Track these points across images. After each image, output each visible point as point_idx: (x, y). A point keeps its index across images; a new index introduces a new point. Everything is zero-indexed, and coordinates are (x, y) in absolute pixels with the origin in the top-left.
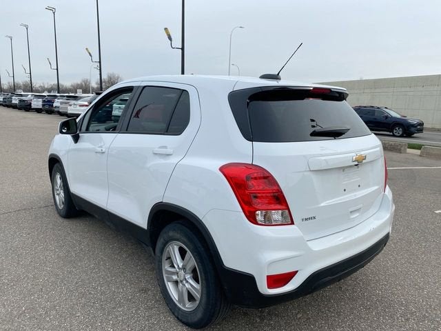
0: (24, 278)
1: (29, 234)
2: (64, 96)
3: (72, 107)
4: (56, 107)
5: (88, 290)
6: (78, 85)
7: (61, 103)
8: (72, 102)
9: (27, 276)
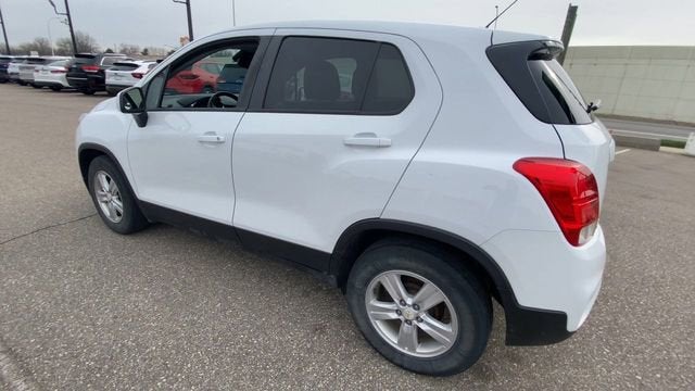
0: (122, 351)
1: (80, 269)
2: (24, 59)
3: (40, 73)
4: (12, 74)
5: (241, 349)
6: (31, 46)
7: (21, 68)
8: (39, 67)
9: (123, 345)
